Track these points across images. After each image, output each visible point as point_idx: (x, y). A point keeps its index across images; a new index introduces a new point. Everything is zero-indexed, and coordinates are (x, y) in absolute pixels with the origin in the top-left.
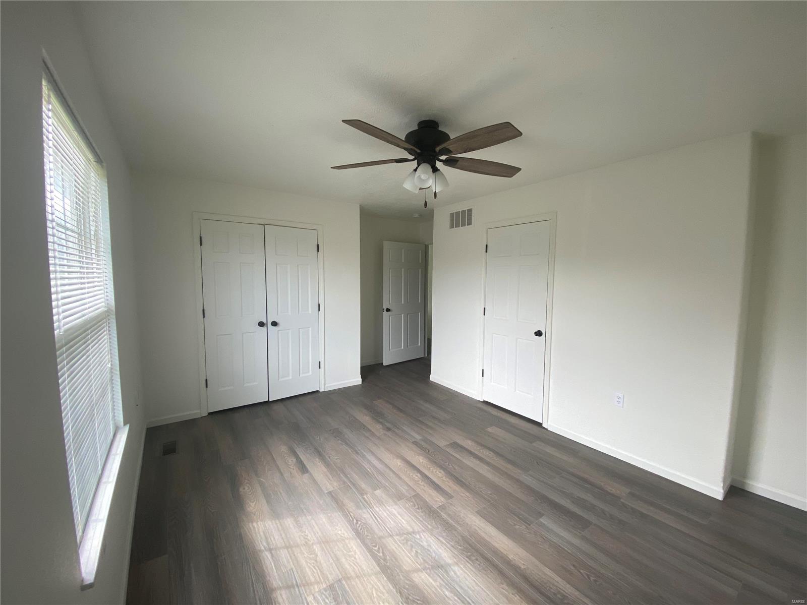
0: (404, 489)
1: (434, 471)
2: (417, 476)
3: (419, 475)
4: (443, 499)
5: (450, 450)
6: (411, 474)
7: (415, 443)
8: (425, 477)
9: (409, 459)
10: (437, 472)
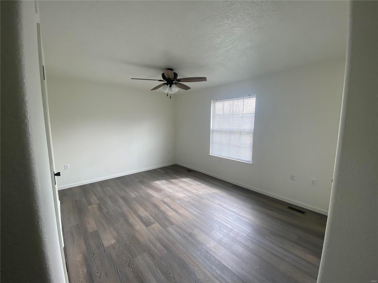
0: (178, 202)
1: (165, 209)
2: (173, 206)
3: (172, 207)
4: (164, 200)
5: (153, 220)
6: (175, 207)
7: (172, 224)
8: (169, 206)
9: (176, 214)
10: (163, 208)
